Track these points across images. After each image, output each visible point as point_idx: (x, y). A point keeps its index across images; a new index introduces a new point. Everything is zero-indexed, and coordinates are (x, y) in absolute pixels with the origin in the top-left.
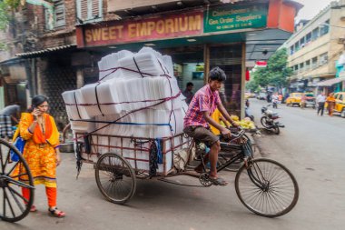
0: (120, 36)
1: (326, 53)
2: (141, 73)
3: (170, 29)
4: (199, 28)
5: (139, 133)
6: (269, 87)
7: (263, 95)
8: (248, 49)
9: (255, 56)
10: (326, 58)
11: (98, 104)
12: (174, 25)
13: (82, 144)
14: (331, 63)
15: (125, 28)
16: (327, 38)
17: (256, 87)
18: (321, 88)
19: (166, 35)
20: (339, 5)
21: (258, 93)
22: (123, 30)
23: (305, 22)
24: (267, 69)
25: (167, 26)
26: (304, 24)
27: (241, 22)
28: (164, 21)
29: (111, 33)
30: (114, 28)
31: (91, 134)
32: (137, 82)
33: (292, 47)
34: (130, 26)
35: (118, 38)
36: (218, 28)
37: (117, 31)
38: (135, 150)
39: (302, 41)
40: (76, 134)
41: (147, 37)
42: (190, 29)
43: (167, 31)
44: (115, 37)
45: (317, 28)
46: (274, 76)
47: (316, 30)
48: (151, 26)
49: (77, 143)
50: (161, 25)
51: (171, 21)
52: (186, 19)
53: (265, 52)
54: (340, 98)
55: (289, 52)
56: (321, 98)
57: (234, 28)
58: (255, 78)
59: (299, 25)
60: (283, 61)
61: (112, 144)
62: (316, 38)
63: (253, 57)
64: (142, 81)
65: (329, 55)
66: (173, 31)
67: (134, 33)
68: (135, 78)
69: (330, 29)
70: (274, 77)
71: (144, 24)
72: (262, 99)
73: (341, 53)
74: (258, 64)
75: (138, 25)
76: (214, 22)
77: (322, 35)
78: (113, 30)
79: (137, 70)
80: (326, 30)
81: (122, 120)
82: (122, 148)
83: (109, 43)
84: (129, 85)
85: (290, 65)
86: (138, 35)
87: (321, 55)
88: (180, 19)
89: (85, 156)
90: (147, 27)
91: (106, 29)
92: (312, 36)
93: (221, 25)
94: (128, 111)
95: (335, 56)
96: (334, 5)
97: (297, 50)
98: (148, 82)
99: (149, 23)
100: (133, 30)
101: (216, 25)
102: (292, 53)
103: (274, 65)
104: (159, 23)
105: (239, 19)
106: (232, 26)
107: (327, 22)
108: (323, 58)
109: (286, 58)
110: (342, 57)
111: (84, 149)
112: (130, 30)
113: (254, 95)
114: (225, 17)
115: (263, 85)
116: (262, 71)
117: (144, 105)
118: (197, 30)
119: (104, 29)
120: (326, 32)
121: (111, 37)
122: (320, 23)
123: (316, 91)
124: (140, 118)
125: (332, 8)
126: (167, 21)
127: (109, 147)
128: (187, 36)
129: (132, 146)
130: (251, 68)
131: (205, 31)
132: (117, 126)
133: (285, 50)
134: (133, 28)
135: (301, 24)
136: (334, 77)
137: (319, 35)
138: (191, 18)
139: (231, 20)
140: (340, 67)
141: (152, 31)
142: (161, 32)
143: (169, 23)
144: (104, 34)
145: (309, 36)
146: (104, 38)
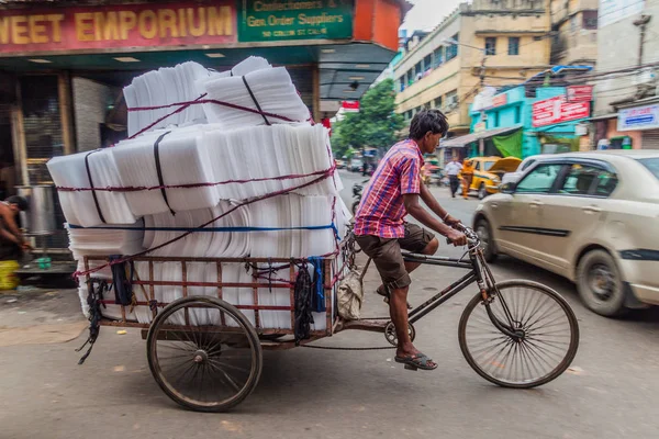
0: (57, 37)
1: (455, 90)
2: (264, 115)
3: (168, 30)
4: (228, 32)
5: (265, 248)
6: (368, 149)
7: (357, 163)
8: (324, 79)
9: (337, 90)
10: (455, 100)
11: (162, 187)
12: (178, 23)
13: (103, 282)
14: (462, 108)
15: (68, 22)
16: (455, 64)
17: (345, 149)
18: (449, 151)
19: (162, 41)
20: (473, 9)
21: (348, 160)
22: (62, 23)
23: (421, 36)
24: (362, 116)
25: (163, 24)
26: (421, 39)
27: (307, 27)
28: (156, 11)
29: (34, 29)
30: (40, 18)
31: (132, 259)
32: (257, 136)
33: (402, 78)
34: (80, 17)
35: (51, 40)
36: (267, 34)
37: (48, 24)
38: (254, 286)
39: (418, 67)
40: (87, 259)
41: (120, 42)
42: (211, 33)
43: (163, 35)
44: (43, 39)
45: (441, 47)
46: (373, 129)
47: (438, 50)
48: (128, 20)
49: (90, 281)
50: (148, 20)
51: (170, 12)
52: (201, 10)
53: (355, 85)
54: (477, 168)
55: (397, 86)
56: (453, 168)
57: (296, 37)
58: (343, 132)
59: (411, 39)
60: (388, 102)
61: (193, 276)
62: (439, 63)
63: (334, 93)
64: (270, 133)
65: (460, 94)
66: (174, 33)
67: (90, 32)
68: (249, 126)
69: (460, 48)
70: (375, 131)
71: (112, 14)
72: (355, 170)
73: (476, 91)
74: (345, 106)
75: (98, 16)
76: (257, 23)
77: (448, 60)
78: (39, 23)
79: (253, 107)
80: (453, 51)
81: (219, 223)
82: (220, 285)
83: (31, 52)
84: (238, 141)
85: (400, 110)
86: (98, 37)
87: (447, 94)
88: (190, 11)
89: (113, 311)
90: (118, 22)
91: (21, 19)
92: (433, 61)
93: (272, 29)
94: (234, 201)
95: (467, 96)
96: (465, 9)
97: (410, 84)
98: (283, 136)
99: (123, 14)
100: (87, 26)
101: (262, 28)
102: (402, 89)
103: (374, 108)
104: (144, 15)
105: (305, 20)
106: (292, 33)
107: (456, 37)
108: (450, 99)
109: (394, 97)
110: (478, 97)
111: (110, 295)
112: (80, 26)
113: (341, 163)
114: (279, 14)
115: (356, 146)
116: (353, 120)
117: (274, 187)
118: (224, 36)
119: (15, 20)
120: (454, 56)
121: (36, 39)
122: (443, 39)
123: (442, 155)
124: (267, 216)
125: (463, 14)
126: (163, 13)
127: (185, 284)
128: (206, 47)
129: (247, 278)
130: (334, 114)
131: (241, 39)
132: (206, 236)
133: (390, 82)
134: (85, 21)
135: (416, 38)
136: (467, 131)
137: (443, 58)
138: (212, 10)
139: (289, 21)
140: (476, 116)
141: (131, 32)
142: (151, 34)
143: (167, 18)
144: (16, 30)
145: (428, 60)
146: (17, 40)
